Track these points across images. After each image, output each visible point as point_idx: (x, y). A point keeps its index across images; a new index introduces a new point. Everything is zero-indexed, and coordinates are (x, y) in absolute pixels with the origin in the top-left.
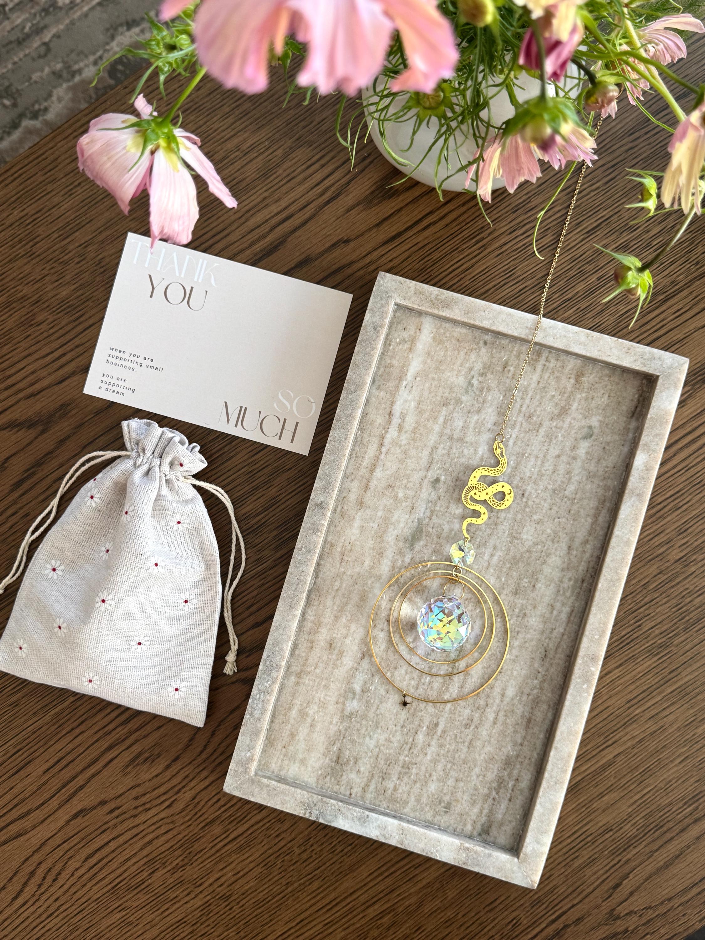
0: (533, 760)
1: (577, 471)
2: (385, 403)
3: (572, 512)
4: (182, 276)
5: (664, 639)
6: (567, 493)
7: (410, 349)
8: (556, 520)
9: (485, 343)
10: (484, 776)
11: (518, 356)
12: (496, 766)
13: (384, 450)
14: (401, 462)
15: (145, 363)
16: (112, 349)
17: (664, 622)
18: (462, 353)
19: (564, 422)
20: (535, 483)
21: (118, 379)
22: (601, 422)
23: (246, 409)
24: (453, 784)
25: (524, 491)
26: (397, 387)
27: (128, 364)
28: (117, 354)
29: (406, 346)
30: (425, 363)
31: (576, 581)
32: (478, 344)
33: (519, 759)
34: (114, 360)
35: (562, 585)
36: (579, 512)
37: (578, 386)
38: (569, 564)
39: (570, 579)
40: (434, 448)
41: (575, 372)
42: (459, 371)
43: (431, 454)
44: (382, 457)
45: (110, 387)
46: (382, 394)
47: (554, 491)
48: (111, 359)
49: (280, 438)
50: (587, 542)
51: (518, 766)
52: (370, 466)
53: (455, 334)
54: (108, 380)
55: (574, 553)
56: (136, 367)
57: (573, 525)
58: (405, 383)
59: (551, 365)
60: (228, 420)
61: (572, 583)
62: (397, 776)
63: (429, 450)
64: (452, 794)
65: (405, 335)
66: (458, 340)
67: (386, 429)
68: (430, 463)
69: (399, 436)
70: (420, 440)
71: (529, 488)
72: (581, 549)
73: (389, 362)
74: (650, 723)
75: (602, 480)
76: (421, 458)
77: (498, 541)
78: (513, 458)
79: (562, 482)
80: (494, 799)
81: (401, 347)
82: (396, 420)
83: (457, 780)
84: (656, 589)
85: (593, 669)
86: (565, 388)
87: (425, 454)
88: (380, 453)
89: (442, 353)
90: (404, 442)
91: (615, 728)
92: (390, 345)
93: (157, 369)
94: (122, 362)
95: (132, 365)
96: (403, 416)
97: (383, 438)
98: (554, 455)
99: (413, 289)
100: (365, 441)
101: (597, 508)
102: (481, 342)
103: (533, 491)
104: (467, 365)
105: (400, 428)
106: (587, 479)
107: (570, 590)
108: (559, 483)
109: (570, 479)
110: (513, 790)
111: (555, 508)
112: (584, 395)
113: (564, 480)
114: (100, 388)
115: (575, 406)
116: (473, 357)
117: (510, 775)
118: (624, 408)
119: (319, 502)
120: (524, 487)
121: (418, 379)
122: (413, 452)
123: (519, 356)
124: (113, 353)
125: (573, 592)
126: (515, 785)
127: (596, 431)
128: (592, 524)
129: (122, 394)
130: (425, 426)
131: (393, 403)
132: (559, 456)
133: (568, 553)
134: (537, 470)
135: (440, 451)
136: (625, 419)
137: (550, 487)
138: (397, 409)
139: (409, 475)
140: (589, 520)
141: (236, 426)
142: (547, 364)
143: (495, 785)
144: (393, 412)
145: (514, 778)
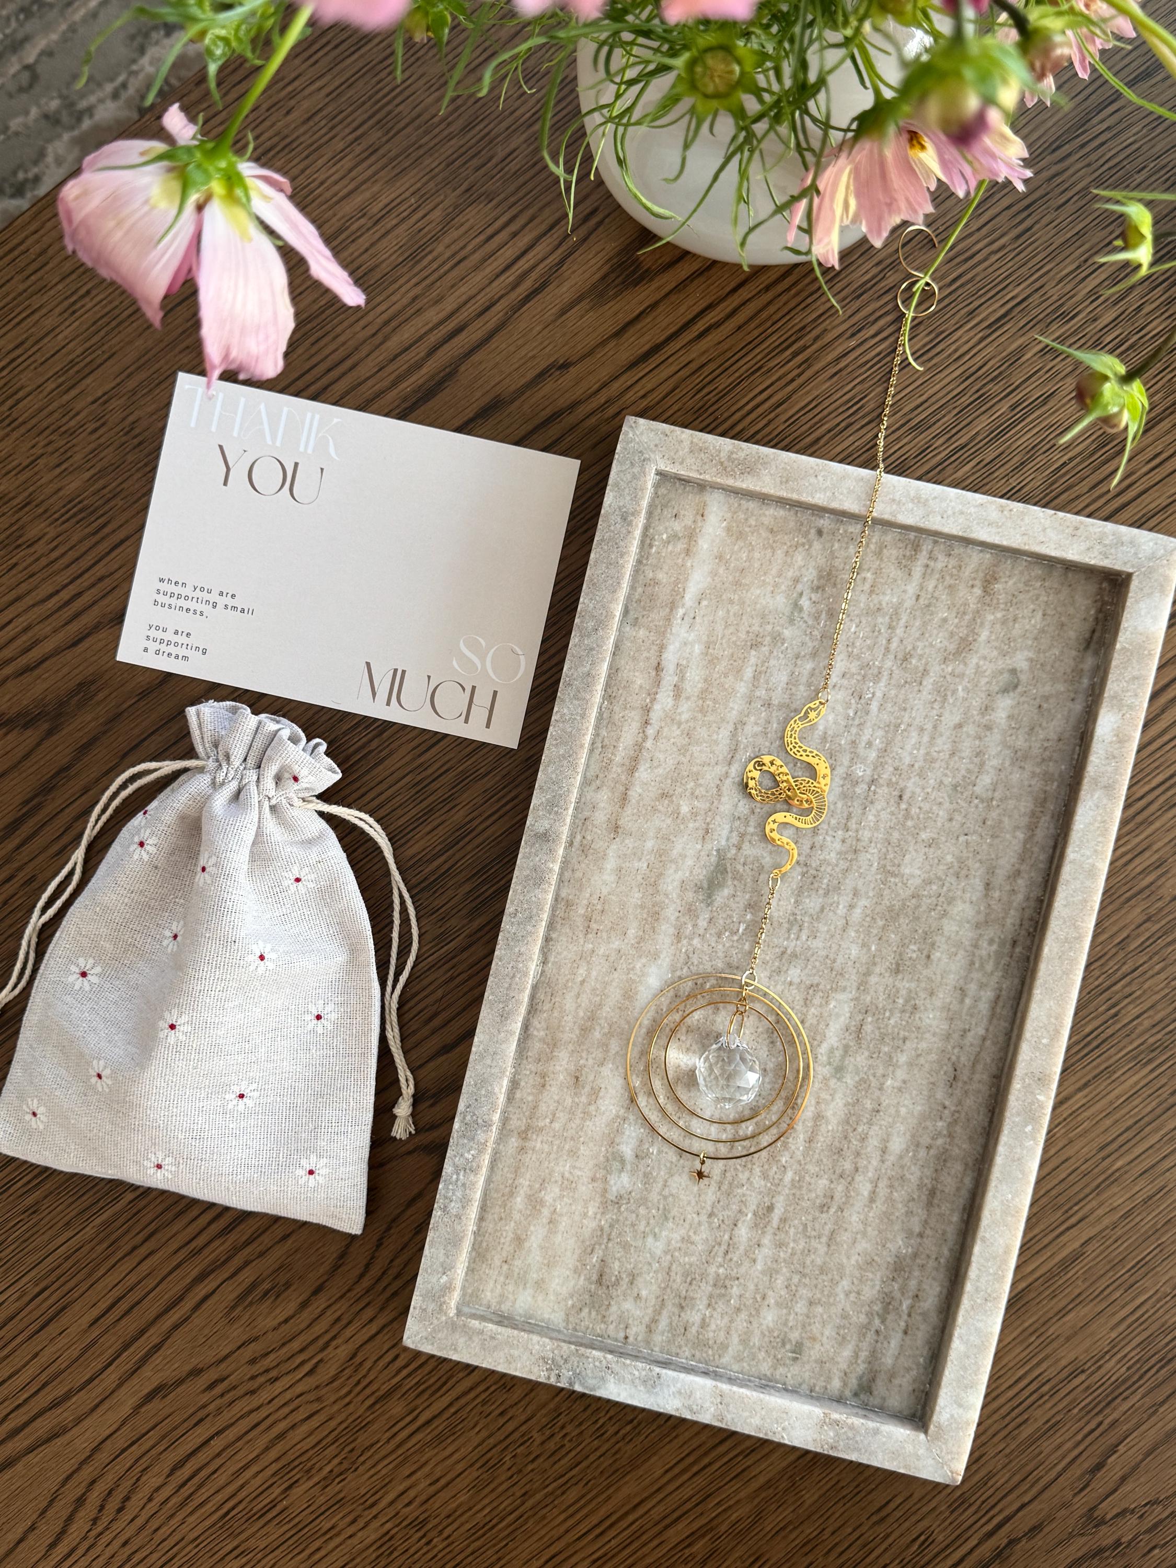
0: (942, 1261)
1: (993, 751)
2: (649, 650)
3: (989, 823)
4: (278, 444)
5: (1159, 1036)
6: (978, 790)
7: (688, 552)
8: (962, 839)
9: (820, 533)
10: (858, 1293)
11: (879, 553)
12: (879, 1274)
13: (650, 731)
14: (683, 750)
15: (221, 601)
16: (161, 580)
17: (1159, 1007)
18: (780, 553)
19: (965, 664)
20: (919, 775)
21: (176, 633)
22: (1031, 660)
23: (404, 672)
24: (805, 1310)
25: (902, 790)
26: (668, 620)
27: (192, 605)
28: (171, 588)
29: (680, 546)
30: (714, 574)
31: (1002, 944)
32: (806, 535)
33: (918, 1261)
34: (166, 600)
35: (977, 952)
36: (1000, 822)
37: (988, 599)
38: (987, 914)
39: (991, 942)
40: (740, 724)
41: (981, 575)
42: (776, 585)
43: (734, 734)
44: (649, 744)
45: (163, 647)
46: (642, 633)
47: (955, 787)
48: (161, 598)
49: (466, 721)
50: (1018, 873)
51: (916, 1273)
52: (627, 762)
53: (766, 521)
54: (159, 635)
55: (997, 894)
56: (207, 609)
57: (991, 845)
58: (681, 612)
59: (940, 565)
60: (374, 694)
61: (995, 947)
62: (705, 1302)
63: (731, 727)
64: (804, 1326)
65: (677, 526)
66: (772, 531)
67: (653, 696)
68: (734, 751)
69: (676, 706)
70: (714, 710)
71: (910, 784)
72: (1008, 888)
73: (651, 575)
74: (1141, 1183)
75: (1039, 764)
76: (716, 742)
77: (860, 883)
78: (880, 733)
79: (969, 771)
80: (877, 1332)
81: (670, 548)
82: (669, 679)
83: (811, 1303)
84: (1142, 948)
85: (1041, 1098)
86: (966, 604)
87: (724, 735)
88: (645, 738)
89: (744, 556)
90: (685, 717)
91: (1082, 1195)
92: (651, 546)
93: (243, 611)
94: (181, 602)
95: (199, 607)
96: (681, 670)
97: (647, 710)
98: (951, 724)
99: (686, 444)
100: (616, 717)
101: (1033, 814)
102: (813, 531)
103: (918, 790)
104: (790, 574)
105: (678, 691)
106: (1012, 764)
107: (991, 963)
108: (963, 772)
109: (982, 764)
110: (909, 1315)
111: (958, 818)
112: (999, 615)
113: (971, 766)
114: (146, 650)
115: (984, 635)
116: (799, 559)
117: (903, 1290)
118: (1072, 634)
119: (542, 830)
120: (902, 784)
121: (704, 603)
122: (702, 733)
123: (880, 552)
124: (164, 587)
125: (997, 964)
126: (912, 1307)
127: (1023, 678)
128: (1026, 842)
129: (185, 658)
130: (721, 685)
131: (662, 648)
132: (960, 726)
133: (986, 896)
134: (922, 751)
135: (751, 729)
136: (1074, 653)
137: (948, 781)
138: (670, 657)
139: (698, 773)
140: (1021, 835)
141: (388, 704)
142: (932, 564)
143: (877, 1308)
144: (663, 663)
145: (911, 1294)
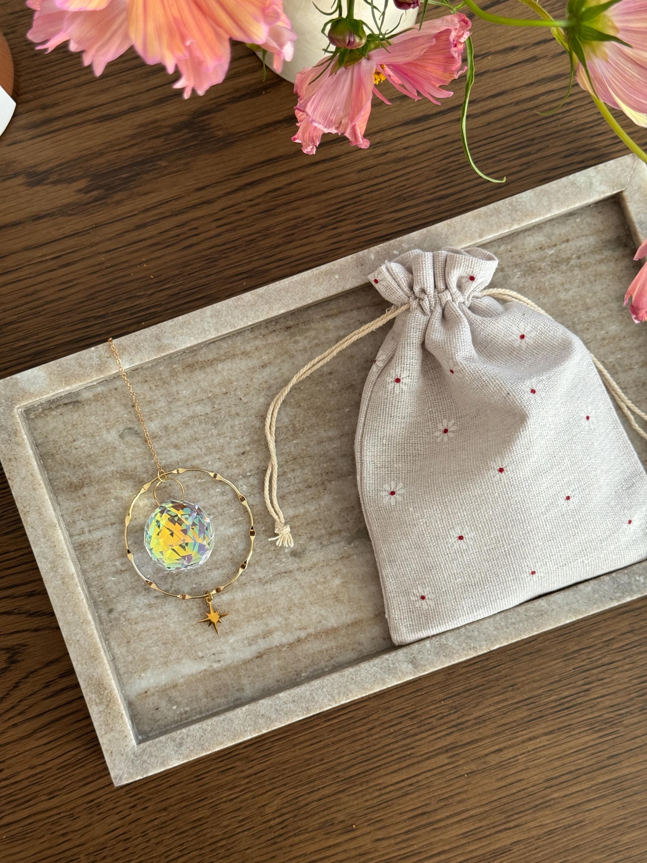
0: (509, 247)
1: (178, 417)
2: (252, 670)
3: (224, 390)
6: (208, 410)
7: (175, 686)
8: (245, 400)
9: (111, 611)
10: (562, 284)
11: (101, 565)
12: (543, 280)
13: (303, 634)
14: (302, 606)
18: (139, 628)
19: (136, 468)
20: (222, 451)
22: (108, 430)
24: (595, 309)
25: (238, 455)
26: (226, 670)
29: (174, 693)
30: (178, 660)
31: (293, 335)
32: (117, 619)
33: (519, 261)
35: (308, 346)
36: (219, 384)
37: (86, 481)
38: (281, 355)
39: (296, 342)
40: (263, 582)
41: (74, 495)
42: (161, 616)
43: (270, 581)
44: (311, 630)
46: (245, 681)
47: (215, 425)
50: (245, 353)
51: (527, 257)
52: (331, 637)
53: (124, 650)
55: (265, 357)
57: (237, 380)
58: (216, 666)
59: (84, 524)
61: (298, 338)
62: (630, 372)
63: (268, 586)
64: (605, 304)
65: (163, 704)
66: (128, 642)
67: (279, 648)
68: (280, 575)
69: (277, 629)
70: (264, 603)
71: (232, 453)
72: (257, 353)
73: (204, 700)
75: (168, 383)
76: (283, 589)
77: (312, 443)
78: (212, 492)
79: (200, 423)
80: (579, 258)
81: (179, 699)
82: (262, 645)
83: (588, 309)
85: (372, 257)
86: (98, 492)
87: (275, 587)
88: (309, 635)
89: (155, 649)
90: (280, 619)
92: (186, 712)
96: (252, 641)
97: (291, 645)
98: (178, 452)
99: (109, 736)
100: (308, 662)
101: (202, 368)
102: (112, 616)
103: (232, 445)
104: (148, 613)
105: (267, 634)
106: (179, 400)
107: (308, 334)
108: (203, 425)
109: (192, 417)
110: (555, 245)
111: (233, 411)
112: (92, 468)
113: (197, 424)
115: (110, 469)
116: (135, 613)
117: (543, 259)
118: (76, 416)
119: (410, 666)
120: (235, 458)
121: (200, 654)
122: (283, 602)
123: (99, 565)
125: (307, 330)
126: (549, 247)
127: (121, 428)
128: (222, 361)
130: (245, 609)
131: (246, 662)
132: (176, 446)
133: (270, 363)
134: (207, 458)
135: (261, 573)
136: (86, 408)
137: (215, 432)
138: (248, 653)
139: (310, 588)
140: (220, 366)
142: (86, 530)
143: (564, 267)
144: (255, 654)
145: (542, 253)
